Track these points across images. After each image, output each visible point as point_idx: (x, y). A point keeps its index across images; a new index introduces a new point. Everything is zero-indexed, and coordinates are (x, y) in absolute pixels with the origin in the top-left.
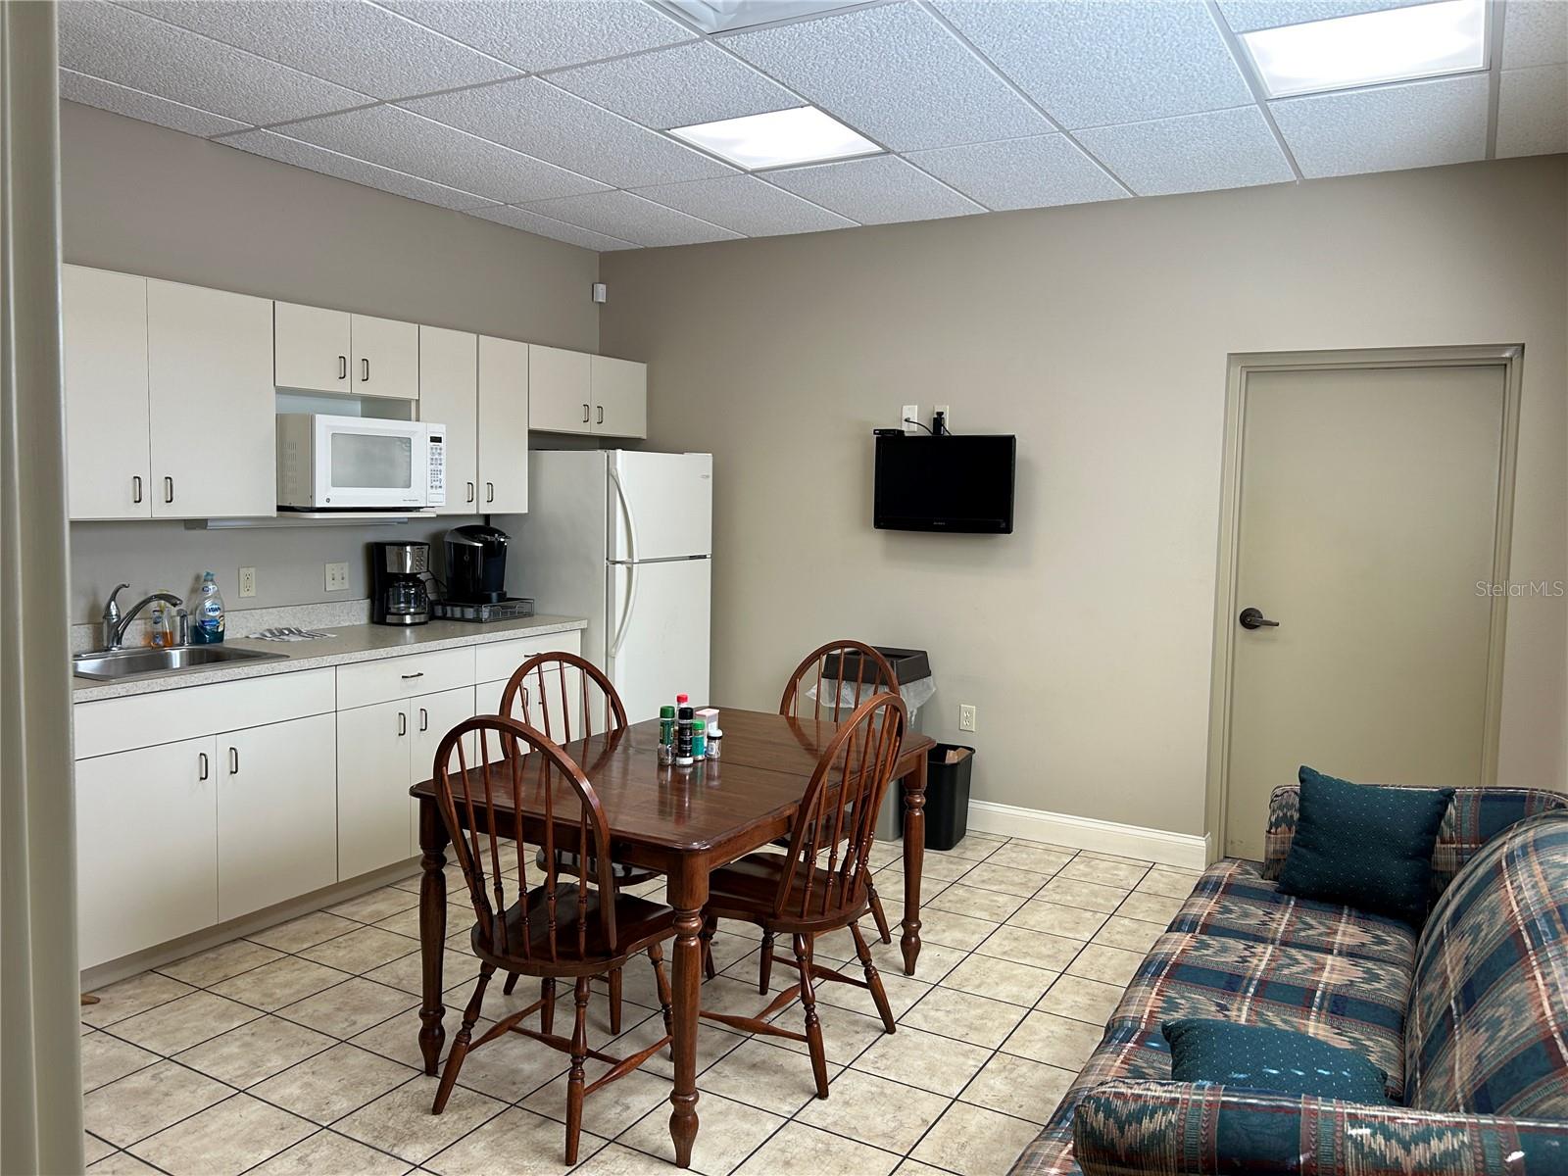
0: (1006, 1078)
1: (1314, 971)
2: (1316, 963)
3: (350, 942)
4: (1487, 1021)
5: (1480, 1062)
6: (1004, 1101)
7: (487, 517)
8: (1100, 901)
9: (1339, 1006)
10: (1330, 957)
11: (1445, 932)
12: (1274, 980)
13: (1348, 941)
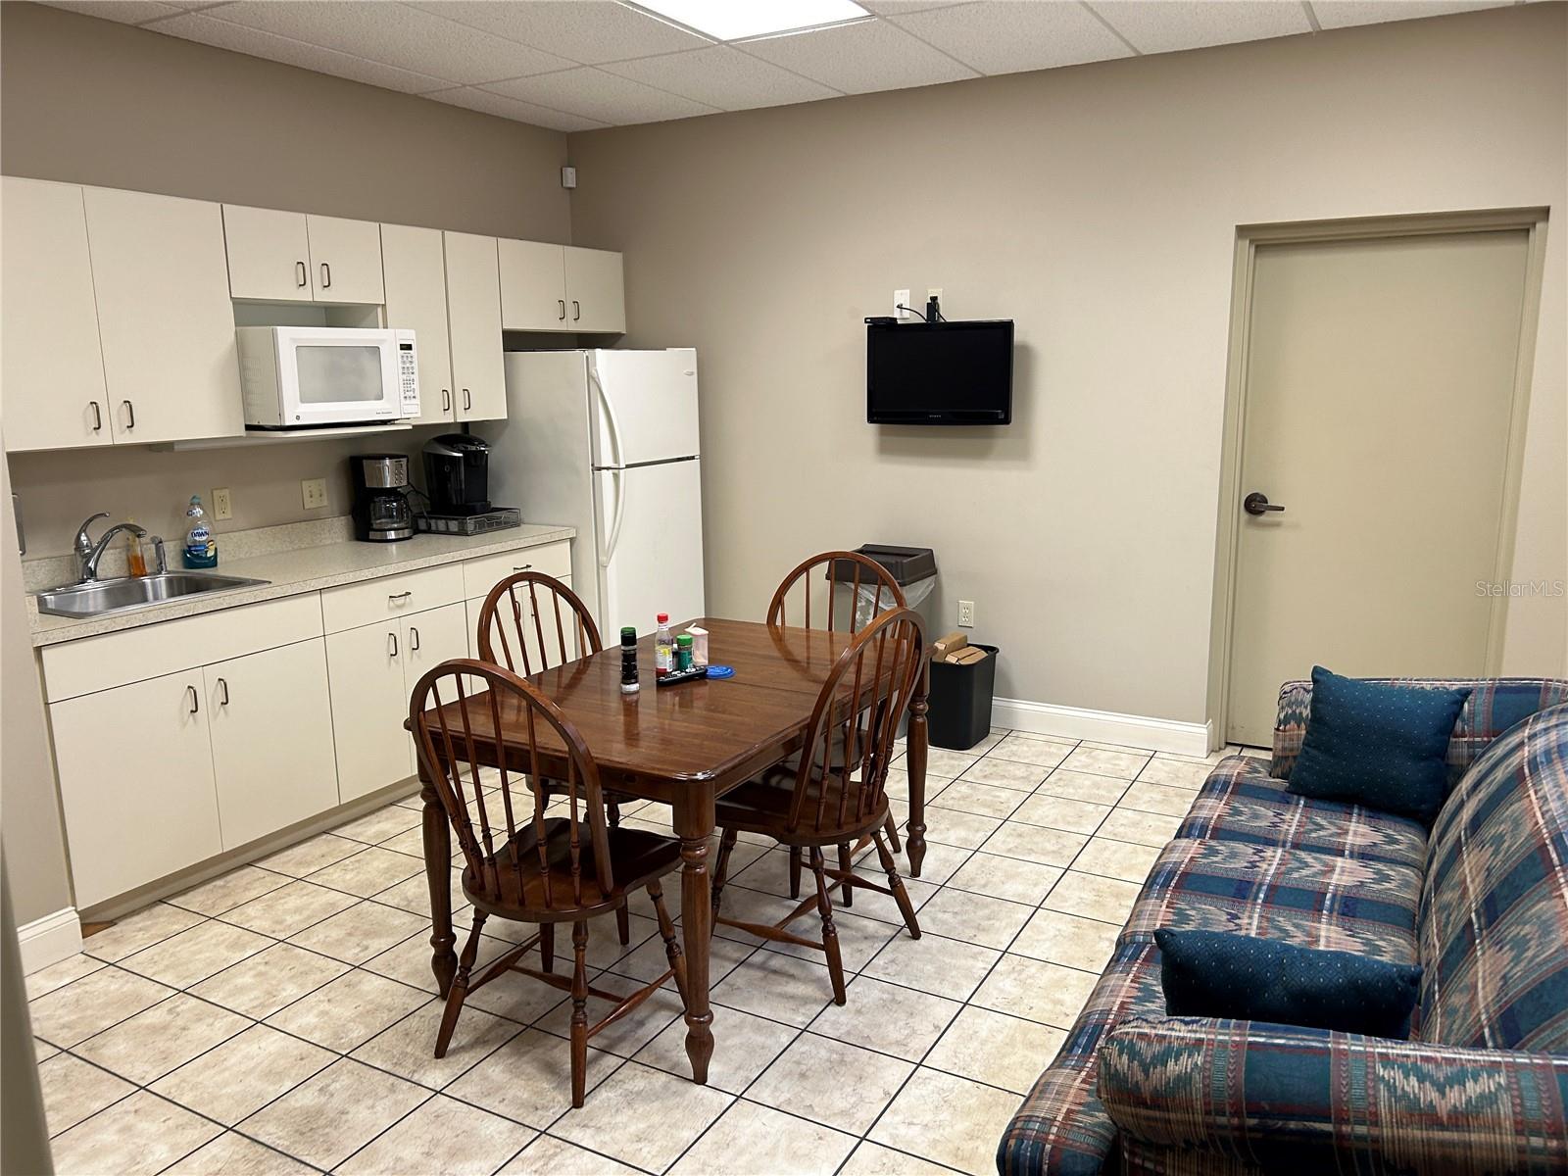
0: (1015, 979)
1: (1324, 873)
2: (1326, 865)
3: (357, 865)
4: (1511, 940)
5: (1506, 983)
6: (1015, 1004)
7: (465, 425)
8: (1102, 792)
9: (1351, 908)
10: (1339, 859)
11: (1463, 838)
12: (1284, 884)
13: (1360, 841)
